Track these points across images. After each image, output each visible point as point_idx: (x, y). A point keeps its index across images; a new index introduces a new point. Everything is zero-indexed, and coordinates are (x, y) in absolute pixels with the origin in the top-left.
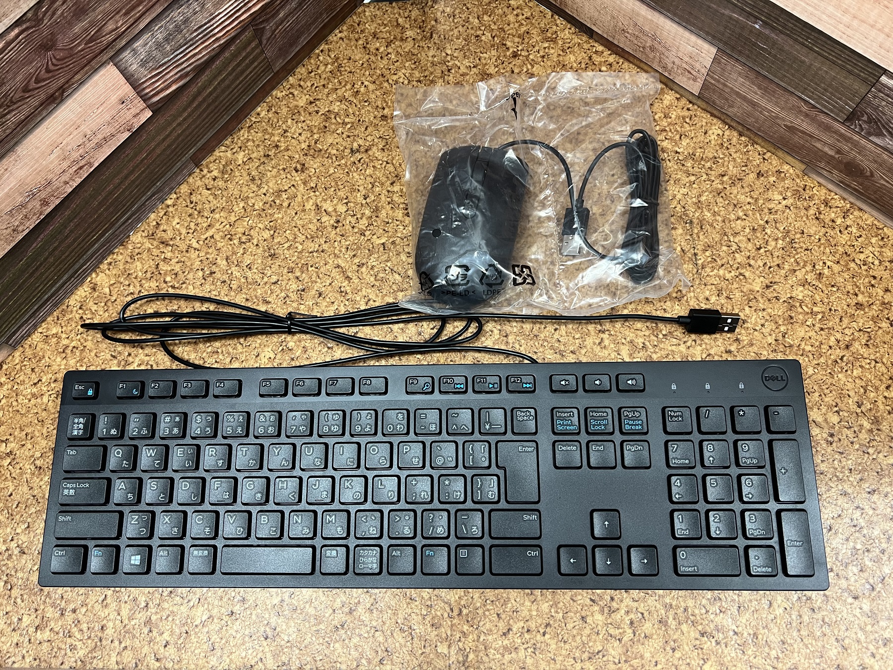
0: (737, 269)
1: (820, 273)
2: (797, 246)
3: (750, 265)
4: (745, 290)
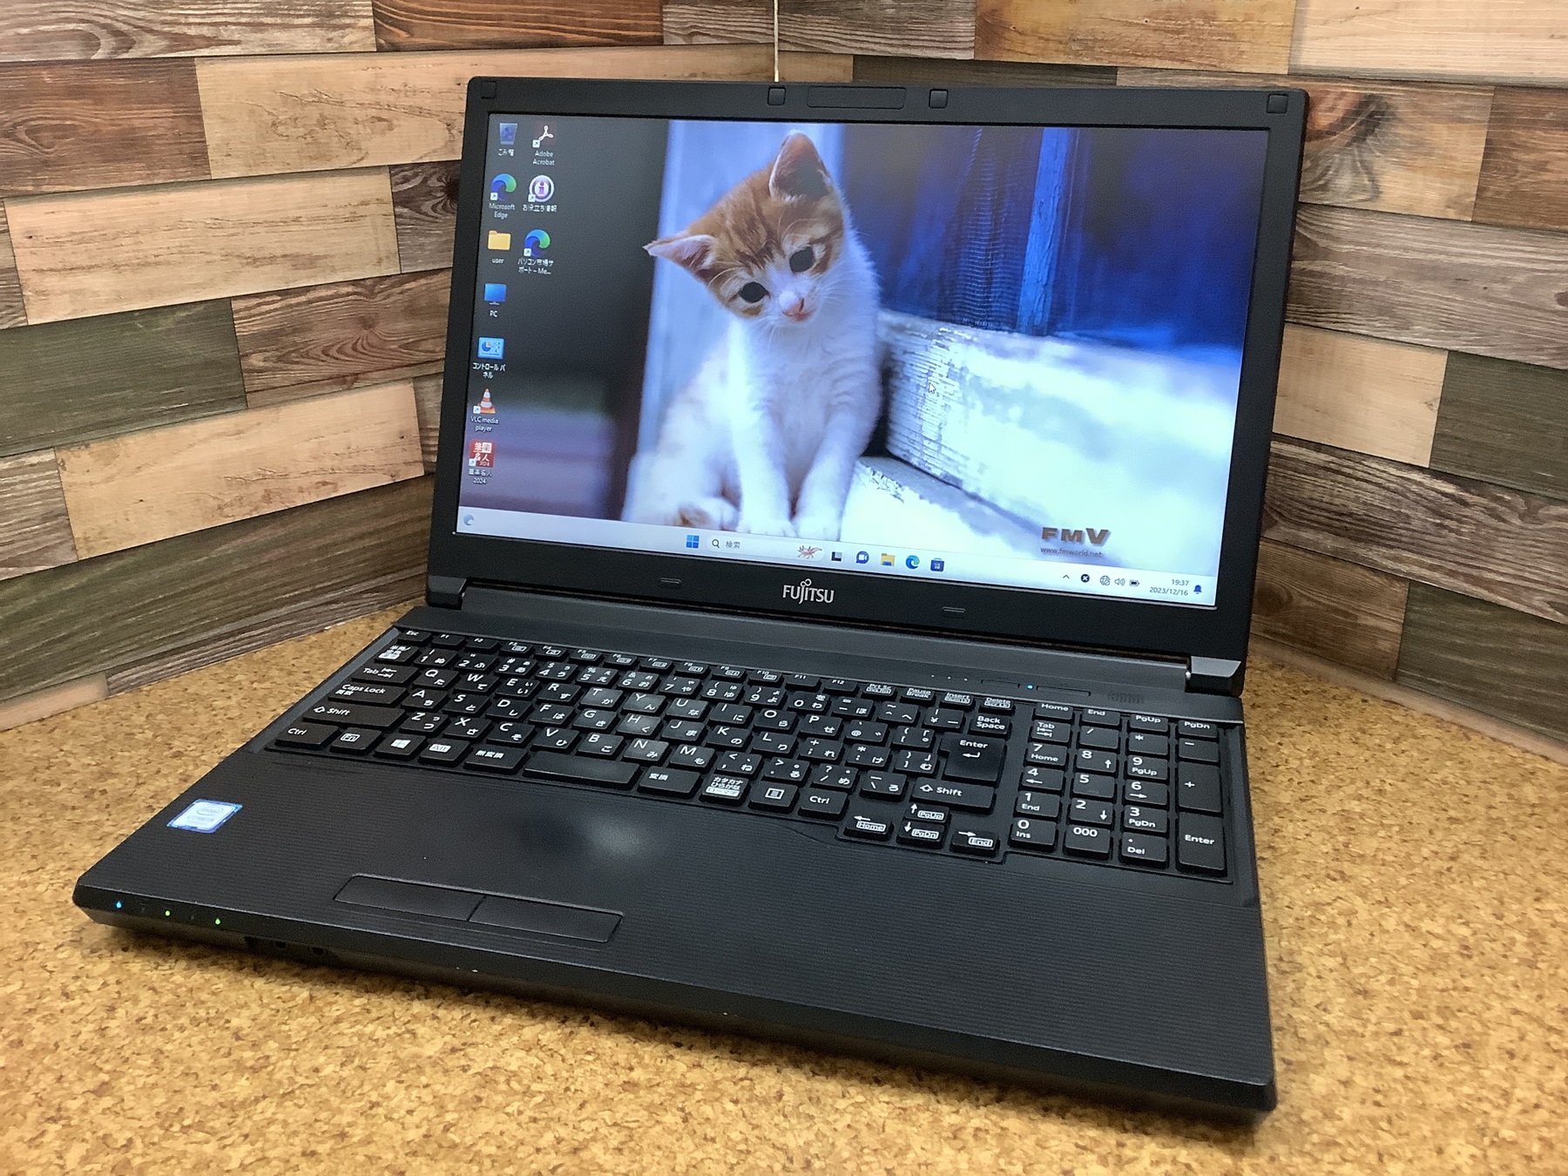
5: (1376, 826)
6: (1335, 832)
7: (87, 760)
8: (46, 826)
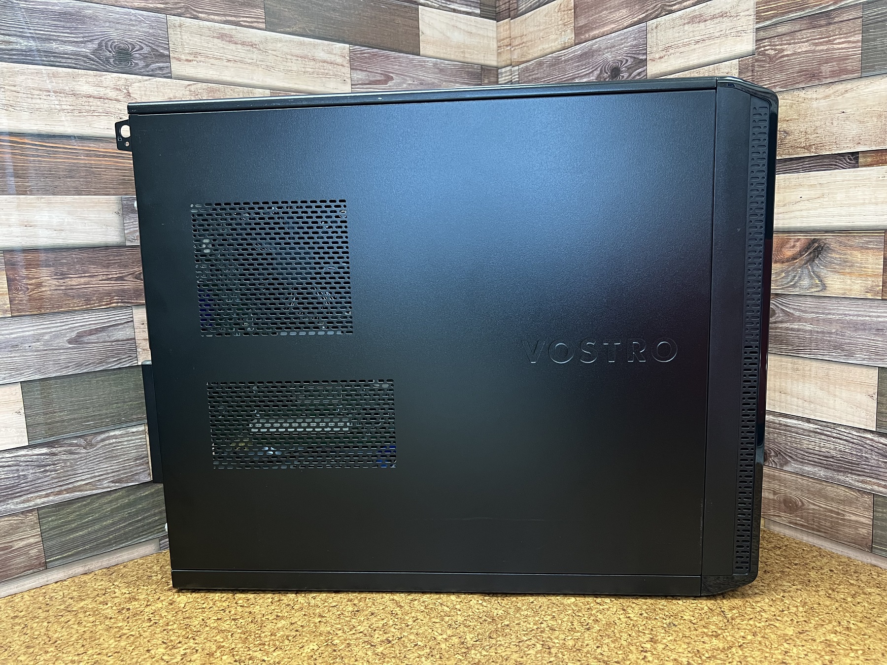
0: (767, 621)
1: (848, 628)
2: (817, 611)
3: (778, 620)
4: (778, 633)
5: (847, 650)
6: (823, 653)
7: (124, 591)
8: (94, 628)
